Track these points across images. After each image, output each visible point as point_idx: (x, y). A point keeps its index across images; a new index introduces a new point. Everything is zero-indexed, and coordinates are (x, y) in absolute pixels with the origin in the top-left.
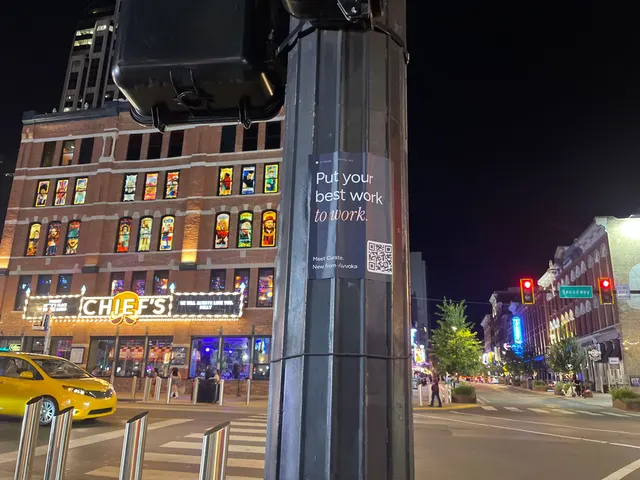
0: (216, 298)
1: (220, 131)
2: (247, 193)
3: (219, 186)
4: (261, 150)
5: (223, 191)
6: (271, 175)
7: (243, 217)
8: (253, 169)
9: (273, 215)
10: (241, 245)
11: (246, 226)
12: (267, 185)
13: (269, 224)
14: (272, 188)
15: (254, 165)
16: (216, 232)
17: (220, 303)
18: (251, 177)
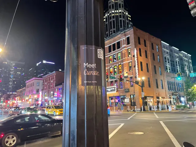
0: (111, 88)
1: (108, 47)
2: (115, 61)
3: (110, 61)
4: (116, 50)
5: (110, 62)
6: (119, 56)
7: (115, 68)
8: (115, 55)
9: (121, 66)
10: (115, 74)
11: (116, 70)
12: (119, 58)
13: (120, 68)
14: (120, 59)
15: (115, 54)
16: (110, 72)
17: (112, 89)
18: (115, 57)
